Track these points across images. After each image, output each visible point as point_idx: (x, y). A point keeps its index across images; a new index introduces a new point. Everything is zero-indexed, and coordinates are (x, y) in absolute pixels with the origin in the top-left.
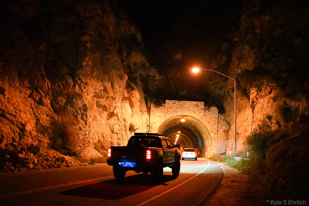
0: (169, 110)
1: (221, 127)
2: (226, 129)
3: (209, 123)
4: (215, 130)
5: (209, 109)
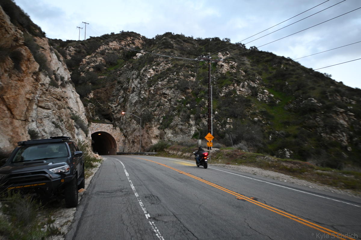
0: (93, 129)
1: (121, 138)
2: (124, 139)
3: (115, 136)
4: (118, 140)
5: (115, 129)
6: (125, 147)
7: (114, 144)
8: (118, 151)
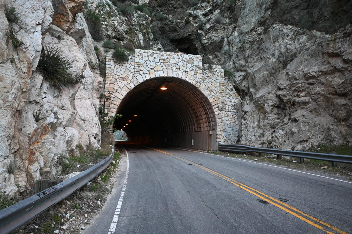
1: (228, 98)
2: (237, 102)
3: (211, 91)
4: (220, 103)
5: (210, 68)
6: (243, 127)
7: (208, 118)
8: (221, 141)
